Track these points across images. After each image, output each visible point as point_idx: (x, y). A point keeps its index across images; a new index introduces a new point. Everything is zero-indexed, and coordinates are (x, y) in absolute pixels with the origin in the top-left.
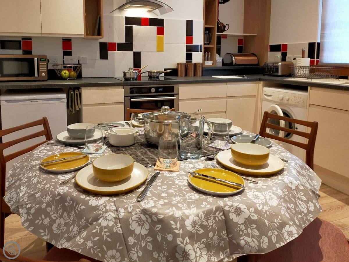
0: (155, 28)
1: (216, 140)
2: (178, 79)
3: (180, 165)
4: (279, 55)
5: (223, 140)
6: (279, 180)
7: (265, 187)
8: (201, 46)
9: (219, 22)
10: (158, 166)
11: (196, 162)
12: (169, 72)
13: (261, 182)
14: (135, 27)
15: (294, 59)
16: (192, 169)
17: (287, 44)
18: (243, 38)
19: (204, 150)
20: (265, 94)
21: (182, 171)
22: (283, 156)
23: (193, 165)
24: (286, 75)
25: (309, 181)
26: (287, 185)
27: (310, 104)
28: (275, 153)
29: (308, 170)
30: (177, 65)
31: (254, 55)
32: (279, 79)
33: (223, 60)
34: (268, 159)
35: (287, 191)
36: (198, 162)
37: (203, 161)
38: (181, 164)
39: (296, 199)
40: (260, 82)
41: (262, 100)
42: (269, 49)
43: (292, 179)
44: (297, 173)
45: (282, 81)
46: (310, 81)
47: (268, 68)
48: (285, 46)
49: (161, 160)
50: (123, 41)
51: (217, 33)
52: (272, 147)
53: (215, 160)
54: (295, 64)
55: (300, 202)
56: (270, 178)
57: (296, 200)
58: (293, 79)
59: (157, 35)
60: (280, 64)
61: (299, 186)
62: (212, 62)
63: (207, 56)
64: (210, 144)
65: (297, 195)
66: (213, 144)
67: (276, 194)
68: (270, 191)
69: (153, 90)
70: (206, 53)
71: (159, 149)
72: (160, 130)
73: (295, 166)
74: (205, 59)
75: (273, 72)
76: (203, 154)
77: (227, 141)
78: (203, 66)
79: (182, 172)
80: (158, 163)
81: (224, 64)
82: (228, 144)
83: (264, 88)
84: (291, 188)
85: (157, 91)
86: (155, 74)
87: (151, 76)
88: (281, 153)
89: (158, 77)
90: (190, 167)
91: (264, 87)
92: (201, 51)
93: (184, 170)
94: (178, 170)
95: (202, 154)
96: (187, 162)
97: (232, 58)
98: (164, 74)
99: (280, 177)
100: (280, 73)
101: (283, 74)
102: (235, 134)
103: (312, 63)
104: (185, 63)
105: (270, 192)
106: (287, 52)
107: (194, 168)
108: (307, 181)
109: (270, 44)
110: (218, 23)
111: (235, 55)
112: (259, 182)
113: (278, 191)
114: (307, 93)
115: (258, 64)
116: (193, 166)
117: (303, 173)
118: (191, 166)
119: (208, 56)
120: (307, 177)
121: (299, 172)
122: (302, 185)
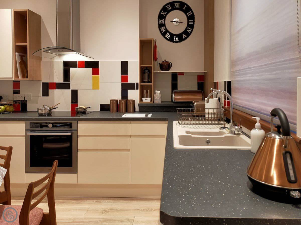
0: (90, 69)
8: (137, 84)
14: (72, 69)
17: (218, 82)
42: (213, 86)
50: (62, 81)
59: (93, 75)
62: (150, 99)
63: (145, 93)
70: (144, 90)
92: (137, 89)
104: (121, 99)
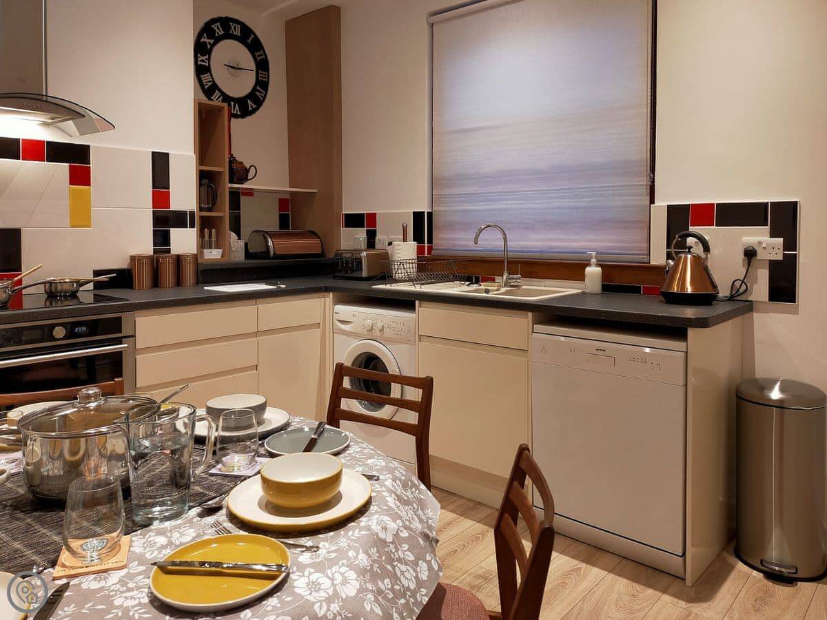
0: (63, 168)
1: (228, 454)
2: (132, 297)
3: (131, 546)
4: (361, 234)
5: (244, 450)
6: (361, 529)
7: (333, 555)
8: (192, 213)
9: (232, 161)
10: (64, 566)
11: (176, 527)
12: (107, 279)
13: (325, 544)
15: (390, 244)
16: (164, 552)
17: (375, 214)
18: (288, 197)
19: (197, 489)
20: (339, 321)
21: (136, 563)
22: (371, 468)
23: (166, 536)
24: (376, 277)
25: (420, 512)
26: (378, 536)
27: (420, 336)
28: (355, 461)
29: (417, 488)
30: (129, 260)
31: (313, 234)
32: (363, 286)
33: (246, 244)
34: (340, 482)
35: (378, 552)
36: (179, 527)
37: (194, 520)
38: (133, 541)
39: (395, 564)
40: (326, 294)
41: (333, 333)
42: (342, 221)
43: (386, 518)
44: (397, 502)
45: (368, 291)
46: (418, 288)
47: (342, 262)
48: (372, 217)
49: (75, 544)
51: (230, 185)
52: (350, 449)
53: (224, 511)
54: (391, 254)
55: (403, 568)
56: (344, 529)
57: (394, 567)
58: (388, 287)
59: (70, 184)
60: (364, 254)
61: (399, 532)
62: (221, 251)
63: (207, 238)
64: (214, 467)
65: (396, 553)
66: (219, 466)
67: (356, 565)
68: (343, 561)
69: (59, 332)
70: (206, 230)
71: (69, 511)
72: (74, 453)
73: (393, 486)
74: (203, 244)
75: (352, 271)
76: (194, 501)
77: (253, 454)
78: (200, 261)
79: (135, 567)
80: (65, 557)
81: (248, 255)
82: (257, 459)
83: (337, 307)
84: (384, 542)
85: (71, 334)
86: (66, 287)
87: (53, 293)
88: (367, 459)
89: (73, 295)
90: (159, 545)
91: (336, 304)
92: (192, 226)
93: (141, 560)
94: (124, 563)
95: (190, 501)
96: (151, 530)
97: (267, 242)
98: (94, 284)
99: (363, 521)
100: (364, 274)
101: (370, 275)
102: (272, 430)
103: (420, 250)
104: (151, 256)
105: (343, 565)
106: (377, 228)
107: (170, 544)
108: (415, 514)
109: (344, 213)
110: (230, 162)
111: (273, 235)
112: (320, 545)
113: (360, 557)
114: (412, 313)
115: (322, 255)
116: (167, 539)
117: (407, 497)
118: (161, 540)
119: (210, 236)
120: (414, 505)
121: (399, 498)
122: (407, 528)
